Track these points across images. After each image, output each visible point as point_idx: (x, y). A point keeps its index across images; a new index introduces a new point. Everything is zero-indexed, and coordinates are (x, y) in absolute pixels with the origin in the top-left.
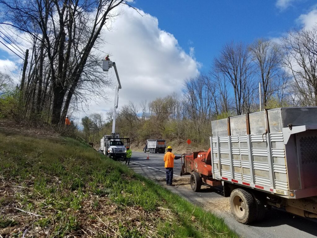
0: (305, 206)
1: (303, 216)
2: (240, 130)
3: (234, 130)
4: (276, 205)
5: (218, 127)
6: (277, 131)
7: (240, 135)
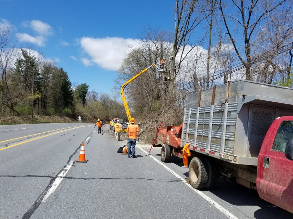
0: (251, 177)
1: (249, 187)
2: (207, 101)
3: (203, 102)
4: (227, 175)
5: (192, 99)
6: (234, 101)
7: (207, 106)
